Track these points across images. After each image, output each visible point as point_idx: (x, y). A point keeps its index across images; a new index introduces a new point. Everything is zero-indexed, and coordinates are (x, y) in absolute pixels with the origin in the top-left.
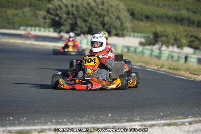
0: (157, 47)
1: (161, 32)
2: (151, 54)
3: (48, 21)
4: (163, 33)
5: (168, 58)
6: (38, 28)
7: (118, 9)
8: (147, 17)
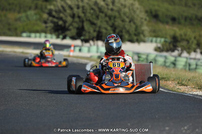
0: (176, 53)
1: (181, 35)
2: (165, 62)
3: (50, 25)
4: (183, 37)
5: (185, 66)
6: (43, 35)
7: (133, 9)
8: (174, 19)
